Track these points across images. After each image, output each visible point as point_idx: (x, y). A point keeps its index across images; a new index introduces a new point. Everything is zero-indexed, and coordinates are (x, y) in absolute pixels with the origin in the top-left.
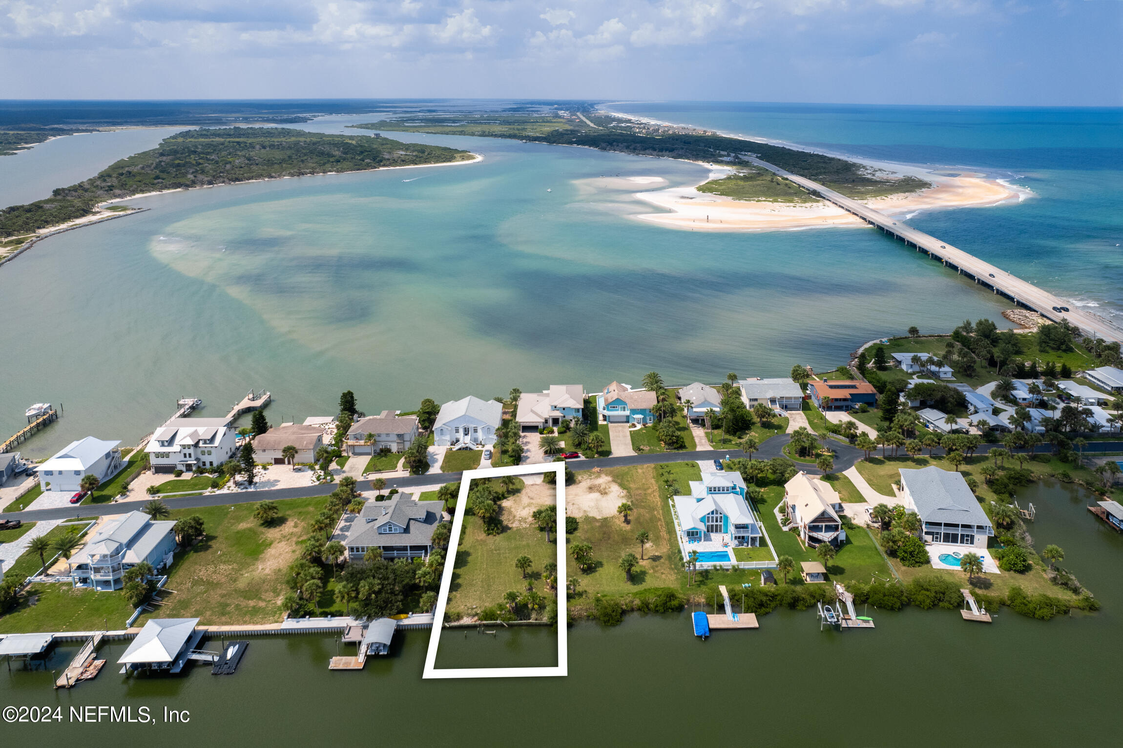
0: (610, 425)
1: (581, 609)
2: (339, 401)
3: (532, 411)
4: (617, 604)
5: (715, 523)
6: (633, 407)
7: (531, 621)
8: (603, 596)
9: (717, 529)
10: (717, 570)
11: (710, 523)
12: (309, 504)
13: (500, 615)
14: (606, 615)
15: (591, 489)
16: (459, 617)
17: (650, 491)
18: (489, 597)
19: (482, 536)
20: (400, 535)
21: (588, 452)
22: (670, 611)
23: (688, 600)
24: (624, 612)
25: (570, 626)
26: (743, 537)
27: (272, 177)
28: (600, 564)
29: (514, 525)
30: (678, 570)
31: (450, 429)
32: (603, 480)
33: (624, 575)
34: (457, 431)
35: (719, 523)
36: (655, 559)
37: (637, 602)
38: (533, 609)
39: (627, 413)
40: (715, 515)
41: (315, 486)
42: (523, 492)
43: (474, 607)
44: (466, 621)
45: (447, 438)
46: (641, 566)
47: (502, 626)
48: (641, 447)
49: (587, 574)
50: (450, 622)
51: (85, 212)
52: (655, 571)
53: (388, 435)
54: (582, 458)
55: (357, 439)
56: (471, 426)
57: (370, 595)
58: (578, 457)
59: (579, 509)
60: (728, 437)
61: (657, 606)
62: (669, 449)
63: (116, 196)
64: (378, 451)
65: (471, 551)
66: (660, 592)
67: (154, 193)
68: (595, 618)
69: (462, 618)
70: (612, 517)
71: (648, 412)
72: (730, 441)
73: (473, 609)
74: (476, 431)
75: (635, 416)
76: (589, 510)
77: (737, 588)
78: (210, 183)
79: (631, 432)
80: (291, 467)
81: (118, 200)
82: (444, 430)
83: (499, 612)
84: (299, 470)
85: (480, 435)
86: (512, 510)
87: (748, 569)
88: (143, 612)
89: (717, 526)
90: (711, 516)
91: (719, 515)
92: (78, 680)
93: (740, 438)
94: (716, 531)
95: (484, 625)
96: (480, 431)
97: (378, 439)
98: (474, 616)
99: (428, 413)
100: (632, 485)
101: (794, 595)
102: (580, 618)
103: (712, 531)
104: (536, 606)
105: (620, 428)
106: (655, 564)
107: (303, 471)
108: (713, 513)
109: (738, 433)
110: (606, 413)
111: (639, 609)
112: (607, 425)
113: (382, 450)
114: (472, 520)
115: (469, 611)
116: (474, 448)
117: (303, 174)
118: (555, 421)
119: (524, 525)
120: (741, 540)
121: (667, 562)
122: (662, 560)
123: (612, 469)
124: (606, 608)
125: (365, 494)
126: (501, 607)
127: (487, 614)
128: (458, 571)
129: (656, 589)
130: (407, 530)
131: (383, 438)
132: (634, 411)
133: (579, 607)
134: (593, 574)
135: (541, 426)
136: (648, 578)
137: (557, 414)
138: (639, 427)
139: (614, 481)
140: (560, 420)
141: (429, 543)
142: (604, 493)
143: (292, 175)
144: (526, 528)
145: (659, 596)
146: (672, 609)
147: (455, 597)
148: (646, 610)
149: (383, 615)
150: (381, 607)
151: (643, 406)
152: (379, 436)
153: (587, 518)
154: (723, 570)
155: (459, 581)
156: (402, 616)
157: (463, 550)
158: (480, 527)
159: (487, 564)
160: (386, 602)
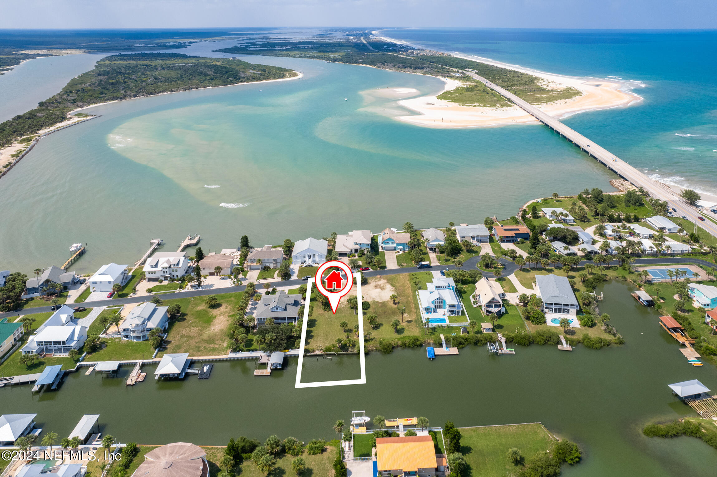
0: (385, 252)
1: (371, 346)
2: (240, 241)
3: (344, 245)
4: (390, 344)
5: (439, 304)
6: (398, 242)
7: (349, 352)
8: (384, 340)
9: (440, 307)
10: (439, 327)
11: (437, 304)
12: (231, 297)
13: (333, 350)
14: (385, 349)
15: (376, 287)
16: (314, 351)
17: (406, 288)
18: (327, 341)
19: (322, 311)
20: (282, 312)
21: (374, 267)
23: (425, 342)
24: (393, 348)
25: (366, 354)
26: (453, 311)
27: (172, 91)
28: (382, 325)
30: (420, 327)
31: (301, 256)
32: (382, 282)
33: (394, 330)
34: (304, 257)
35: (441, 304)
36: (409, 322)
37: (400, 343)
38: (349, 346)
39: (395, 245)
40: (439, 300)
41: (233, 287)
44: (317, 352)
45: (300, 260)
46: (402, 326)
47: (335, 354)
48: (402, 264)
49: (376, 330)
50: (308, 353)
51: (63, 118)
52: (409, 328)
53: (268, 259)
54: (371, 270)
55: (252, 262)
56: (312, 254)
57: (271, 341)
58: (368, 269)
59: (370, 297)
60: (448, 258)
61: (409, 345)
62: (416, 265)
63: (79, 107)
64: (263, 268)
65: (317, 319)
66: (411, 338)
67: (101, 104)
68: (379, 351)
70: (387, 301)
71: (405, 245)
72: (450, 260)
73: (320, 347)
74: (314, 256)
75: (398, 247)
76: (375, 297)
77: (449, 335)
78: (135, 96)
79: (396, 255)
80: (219, 277)
81: (80, 109)
82: (298, 256)
83: (333, 348)
84: (223, 279)
85: (317, 259)
87: (455, 326)
88: (159, 351)
89: (440, 305)
90: (437, 300)
91: (441, 300)
92: (136, 382)
93: (454, 258)
94: (440, 308)
95: (326, 354)
96: (316, 256)
97: (263, 262)
98: (321, 350)
99: (288, 247)
100: (397, 285)
101: (477, 338)
102: (372, 350)
103: (438, 308)
104: (351, 345)
105: (391, 254)
106: (409, 324)
107: (225, 279)
108: (438, 299)
109: (453, 256)
110: (383, 245)
111: (401, 346)
112: (384, 252)
113: (265, 267)
114: (316, 304)
115: (318, 348)
116: (314, 265)
117: (192, 89)
118: (356, 250)
119: (343, 306)
120: (452, 312)
121: (415, 323)
122: (412, 323)
123: (387, 276)
124: (385, 346)
125: (260, 291)
126: (334, 346)
127: (327, 349)
128: (311, 329)
129: (409, 337)
130: (285, 310)
131: (266, 261)
132: (398, 245)
134: (378, 330)
135: (349, 253)
136: (405, 331)
137: (357, 247)
138: (401, 252)
139: (388, 282)
140: (359, 250)
141: (296, 316)
142: (383, 289)
143: (185, 90)
144: (343, 307)
145: (411, 340)
146: (417, 346)
147: (311, 341)
148: (404, 346)
149: (277, 350)
150: (277, 347)
151: (403, 242)
152: (264, 260)
153: (374, 302)
154: (443, 327)
155: (312, 334)
156: (286, 350)
157: (313, 319)
158: (320, 307)
159: (325, 325)
160: (279, 344)
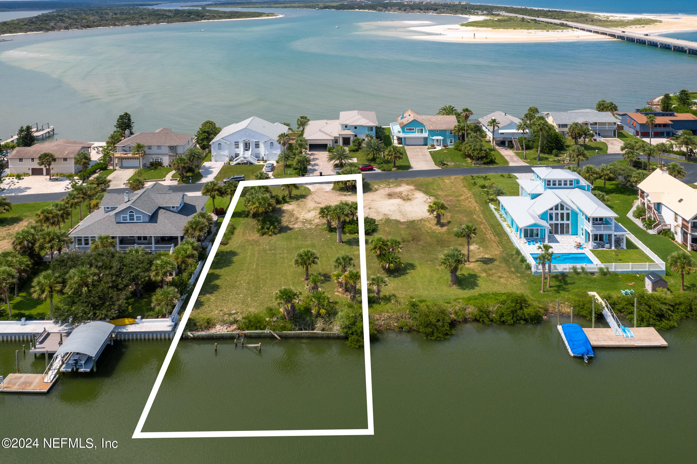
0: (406, 147)
1: (390, 317)
3: (320, 130)
4: (443, 312)
5: (560, 222)
6: (432, 128)
7: (315, 331)
8: (421, 302)
9: (562, 229)
10: (578, 273)
11: (554, 222)
13: (269, 323)
14: (428, 325)
15: (390, 196)
16: (209, 324)
17: (463, 198)
18: (256, 301)
19: (256, 236)
20: (144, 224)
21: (385, 166)
22: (522, 322)
23: (546, 310)
24: (453, 324)
25: (374, 339)
26: (601, 236)
27: (116, 25)
28: (412, 266)
29: (296, 226)
30: (522, 273)
31: (229, 143)
32: (404, 188)
33: (448, 276)
34: (237, 145)
35: (565, 222)
36: (486, 261)
37: (471, 310)
38: (319, 315)
39: (425, 135)
40: (559, 212)
41: (67, 192)
42: (309, 198)
43: (233, 312)
44: (219, 330)
45: (226, 153)
46: (468, 269)
47: (272, 337)
48: (445, 163)
49: (395, 277)
50: (197, 330)
52: (489, 275)
53: (159, 147)
54: (378, 171)
55: (126, 151)
56: (253, 140)
58: (372, 169)
59: (378, 212)
60: (542, 155)
61: (502, 316)
62: (477, 164)
64: (148, 165)
65: (238, 251)
66: (504, 298)
68: (410, 331)
69: (214, 325)
70: (421, 220)
71: (448, 133)
72: (547, 159)
73: (230, 314)
74: (257, 145)
75: (434, 138)
76: (390, 213)
77: (615, 295)
78: (66, 28)
79: (430, 152)
80: (48, 177)
82: (223, 144)
83: (267, 319)
84: (57, 180)
85: (262, 151)
86: (295, 212)
87: (623, 273)
89: (562, 225)
90: (554, 212)
91: (565, 212)
94: (562, 233)
95: (246, 336)
96: (262, 145)
97: (148, 151)
98: (232, 323)
99: (208, 132)
100: (439, 193)
102: (389, 329)
103: (557, 233)
104: (323, 311)
105: (418, 150)
106: (485, 266)
107: (60, 181)
108: (556, 208)
109: (554, 151)
110: (402, 135)
111: (476, 320)
112: (403, 148)
113: (152, 164)
114: (244, 221)
115: (226, 317)
116: (256, 163)
118: (346, 141)
119: (309, 226)
121: (503, 265)
122: (496, 263)
123: (413, 179)
124: (427, 316)
126: (271, 312)
127: (250, 321)
128: (217, 272)
129: (495, 294)
130: (153, 218)
131: (154, 150)
132: (433, 132)
133: (386, 315)
134: (402, 277)
135: (330, 144)
136: (480, 282)
137: (348, 133)
138: (438, 148)
139: (416, 189)
140: (352, 139)
141: (179, 234)
142: (407, 199)
144: (311, 229)
145: (503, 303)
146: (525, 320)
147: (209, 300)
148: (486, 320)
149: (94, 318)
150: (95, 307)
151: (444, 127)
152: (150, 148)
153: (388, 221)
154: (586, 273)
155: (217, 282)
156: (127, 321)
157: (228, 250)
158: (253, 228)
159: (257, 265)
160: (103, 298)
